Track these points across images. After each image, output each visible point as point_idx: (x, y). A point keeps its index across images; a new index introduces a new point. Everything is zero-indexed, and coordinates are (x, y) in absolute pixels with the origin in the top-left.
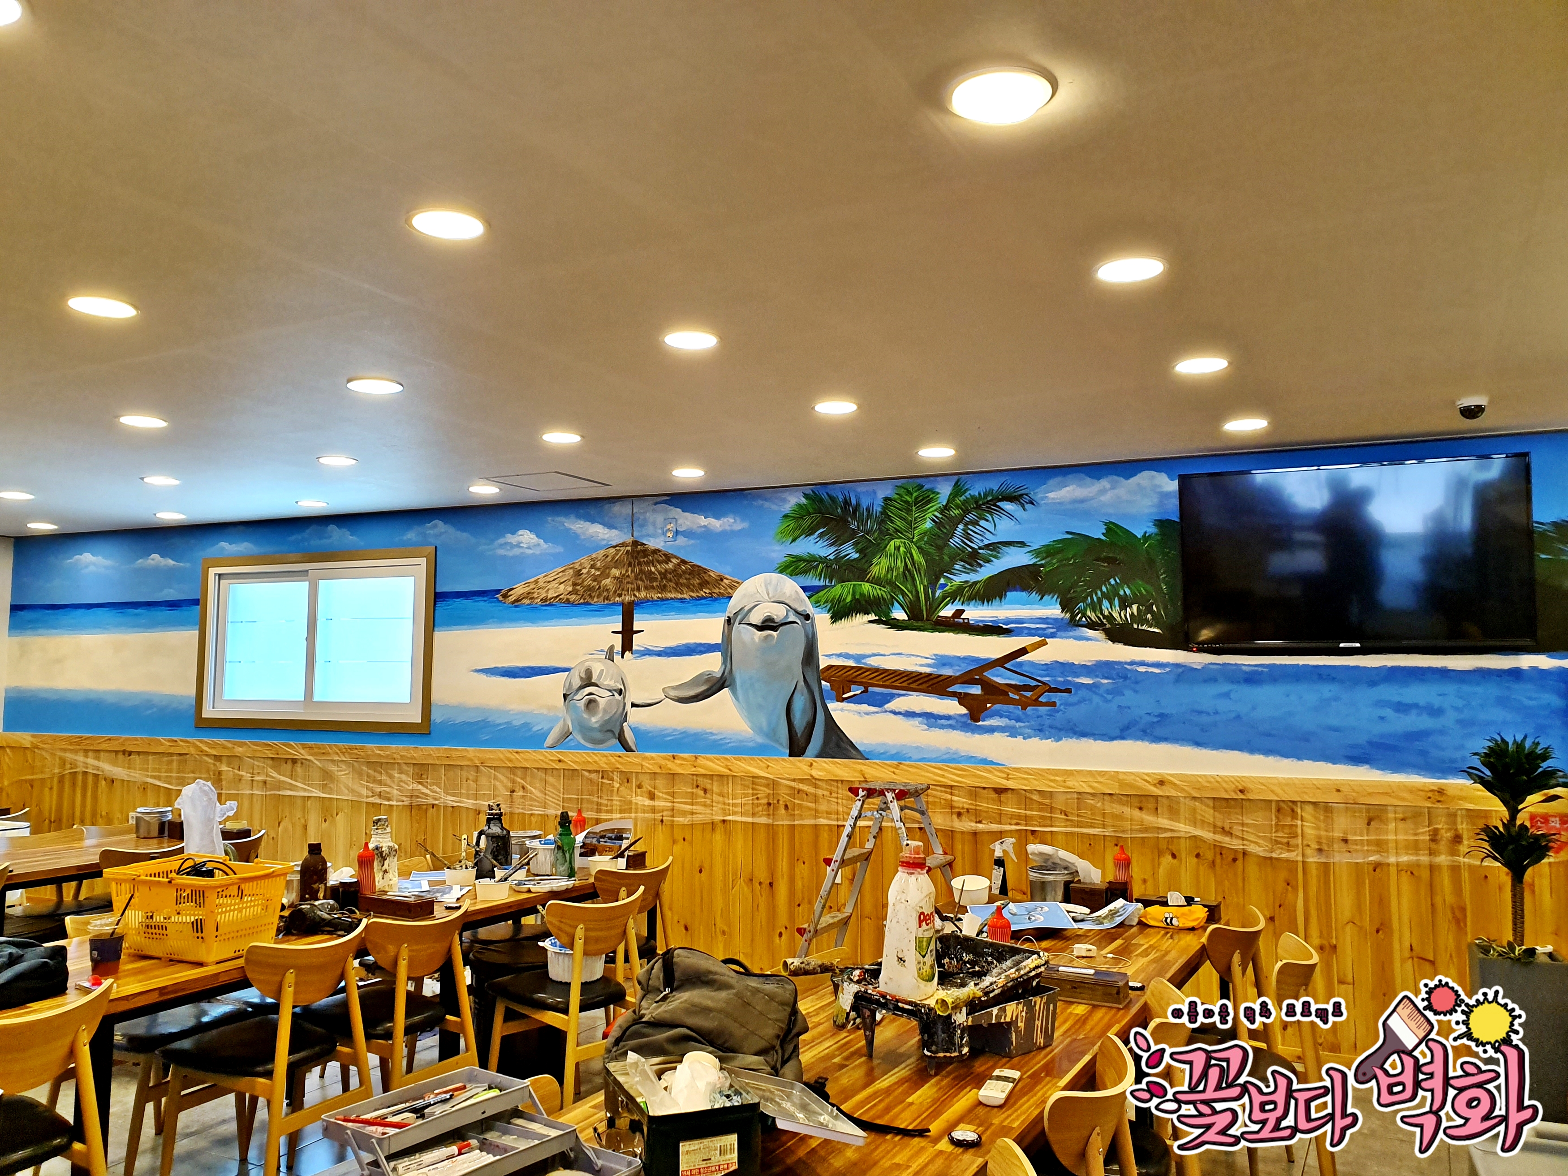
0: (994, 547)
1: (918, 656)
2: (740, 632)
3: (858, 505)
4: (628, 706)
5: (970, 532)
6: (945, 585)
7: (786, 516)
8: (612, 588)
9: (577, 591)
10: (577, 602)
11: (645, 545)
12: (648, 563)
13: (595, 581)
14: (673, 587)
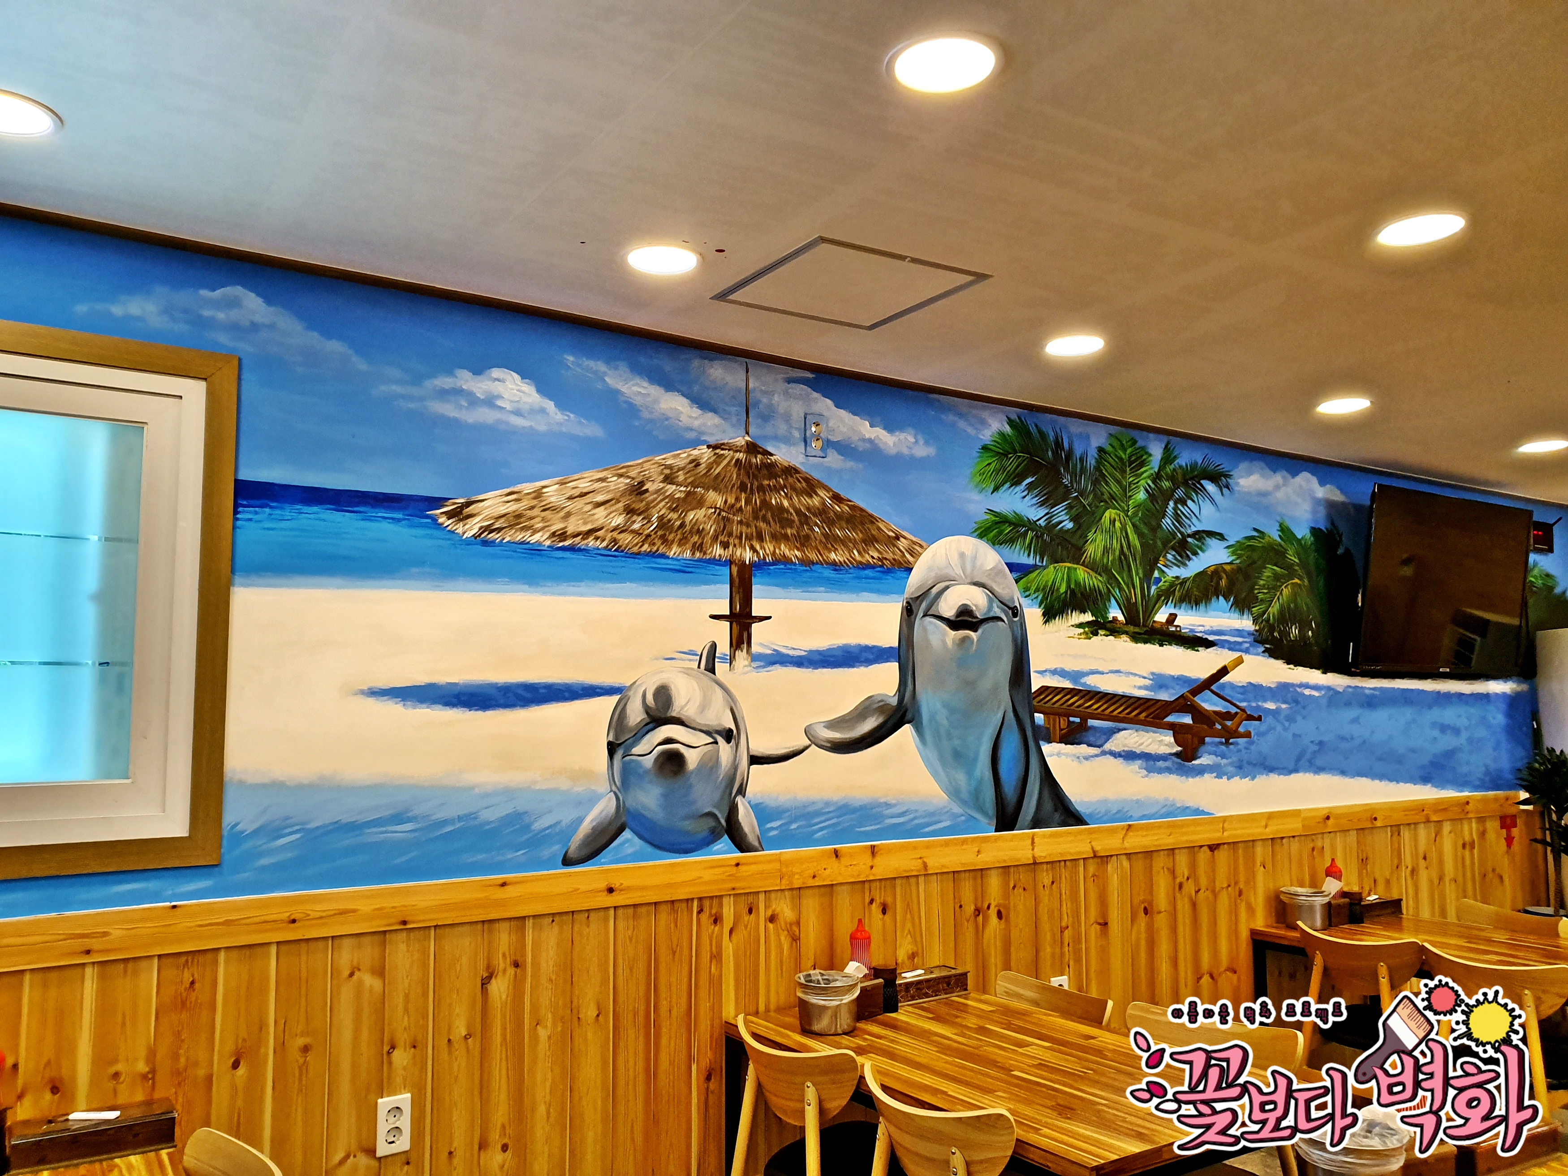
0: (1200, 537)
2: (925, 630)
3: (1071, 450)
4: (745, 761)
6: (1160, 580)
7: (985, 448)
9: (636, 526)
10: (635, 549)
11: (772, 455)
12: (777, 489)
13: (674, 510)
14: (821, 541)
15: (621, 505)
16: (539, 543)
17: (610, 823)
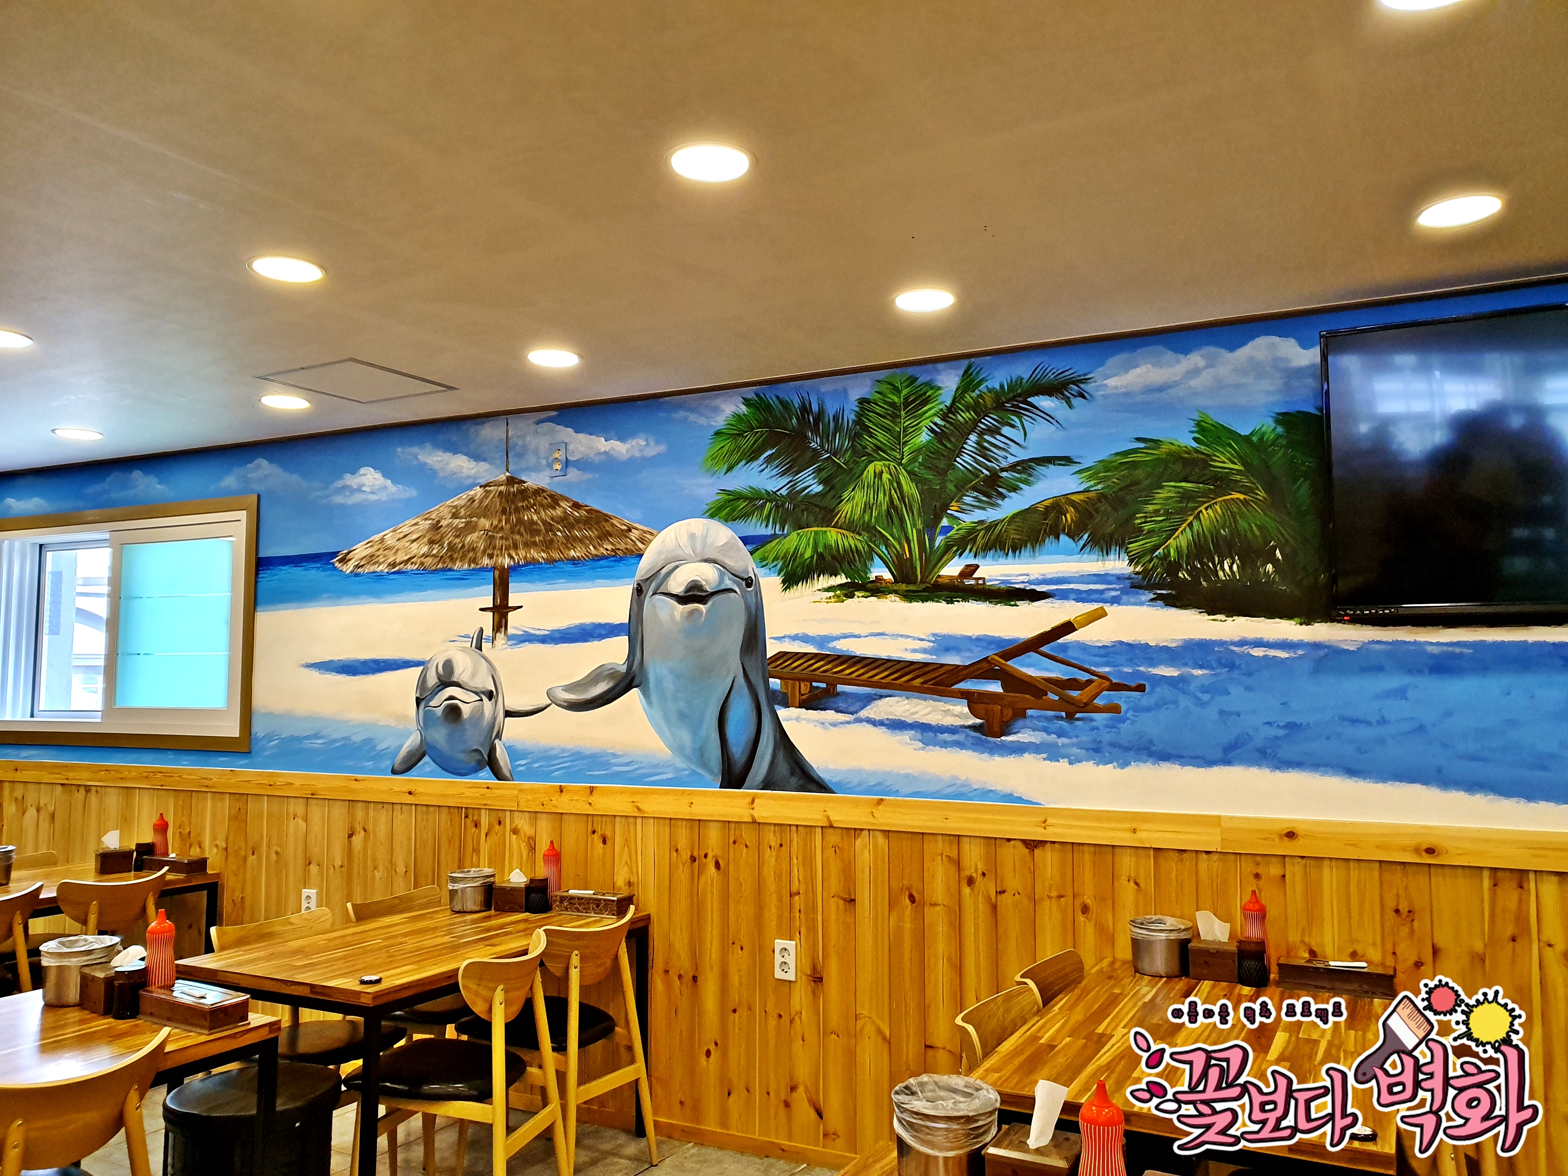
0: (1025, 467)
1: (908, 637)
2: (654, 607)
3: (822, 411)
4: (501, 714)
5: (986, 444)
6: (950, 528)
7: (718, 433)
8: (481, 546)
9: (435, 552)
10: (434, 568)
11: (525, 482)
12: (528, 508)
13: (457, 536)
14: (562, 543)
15: (426, 539)
16: (382, 571)
17: (417, 750)
